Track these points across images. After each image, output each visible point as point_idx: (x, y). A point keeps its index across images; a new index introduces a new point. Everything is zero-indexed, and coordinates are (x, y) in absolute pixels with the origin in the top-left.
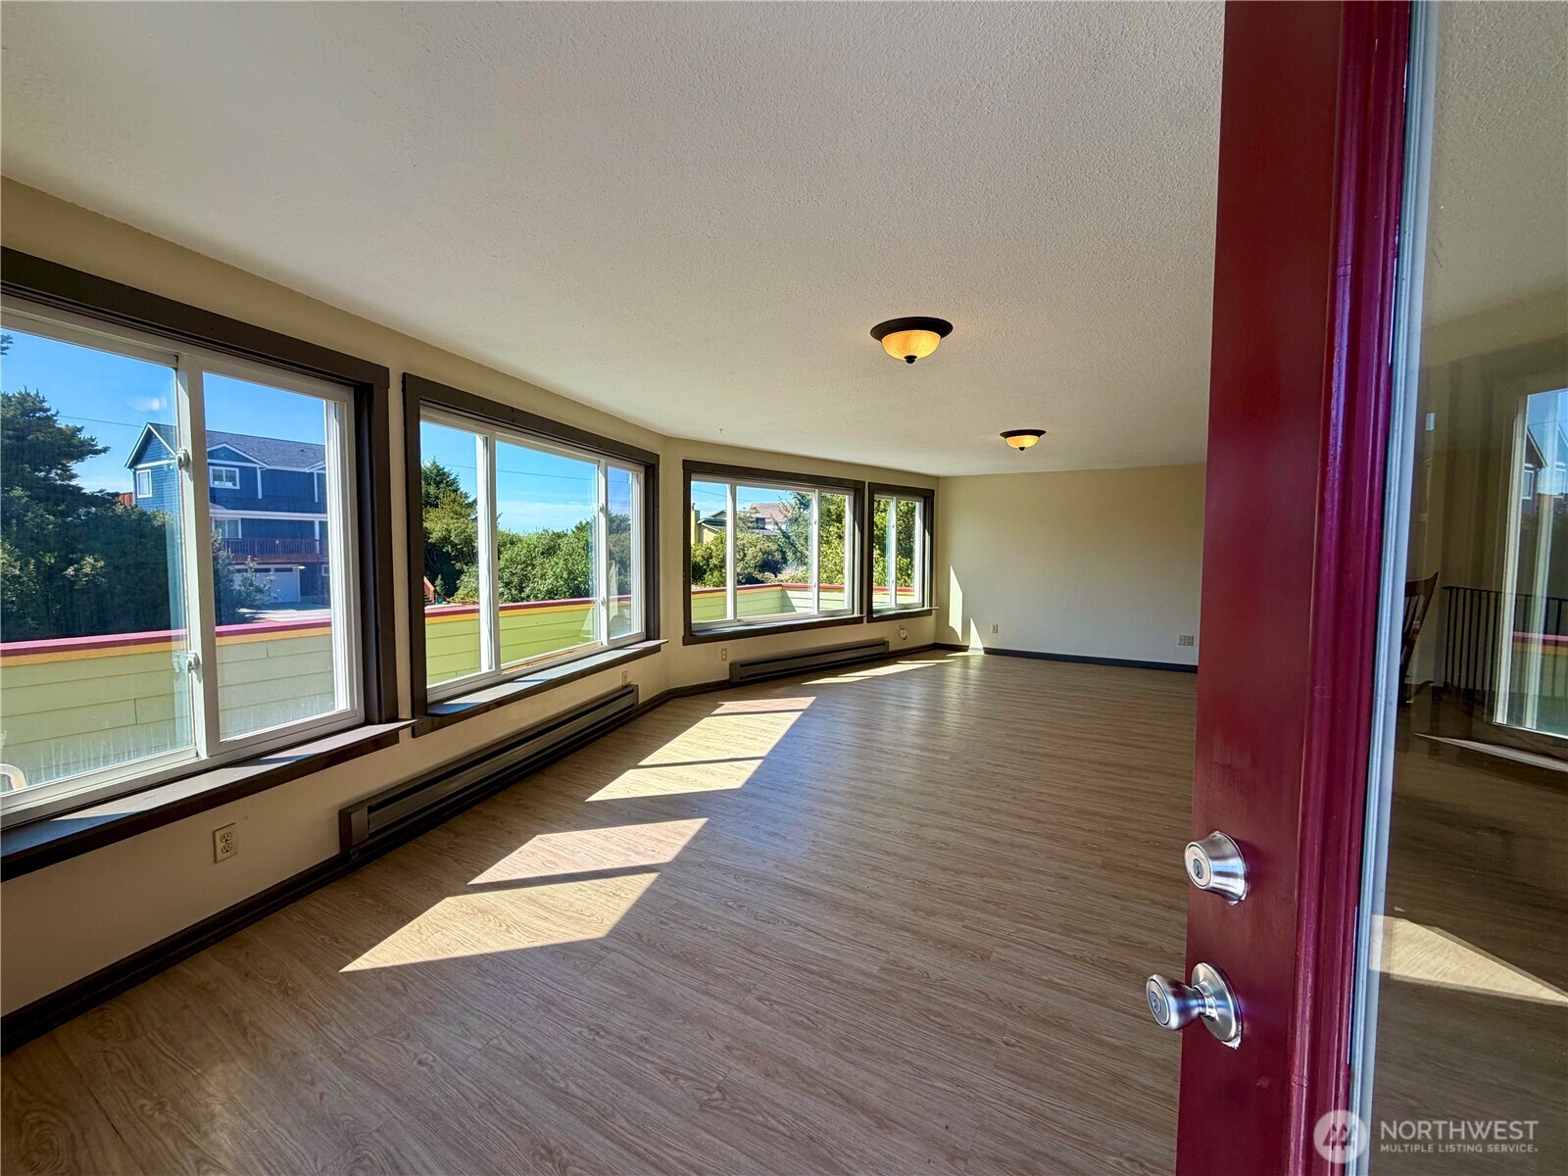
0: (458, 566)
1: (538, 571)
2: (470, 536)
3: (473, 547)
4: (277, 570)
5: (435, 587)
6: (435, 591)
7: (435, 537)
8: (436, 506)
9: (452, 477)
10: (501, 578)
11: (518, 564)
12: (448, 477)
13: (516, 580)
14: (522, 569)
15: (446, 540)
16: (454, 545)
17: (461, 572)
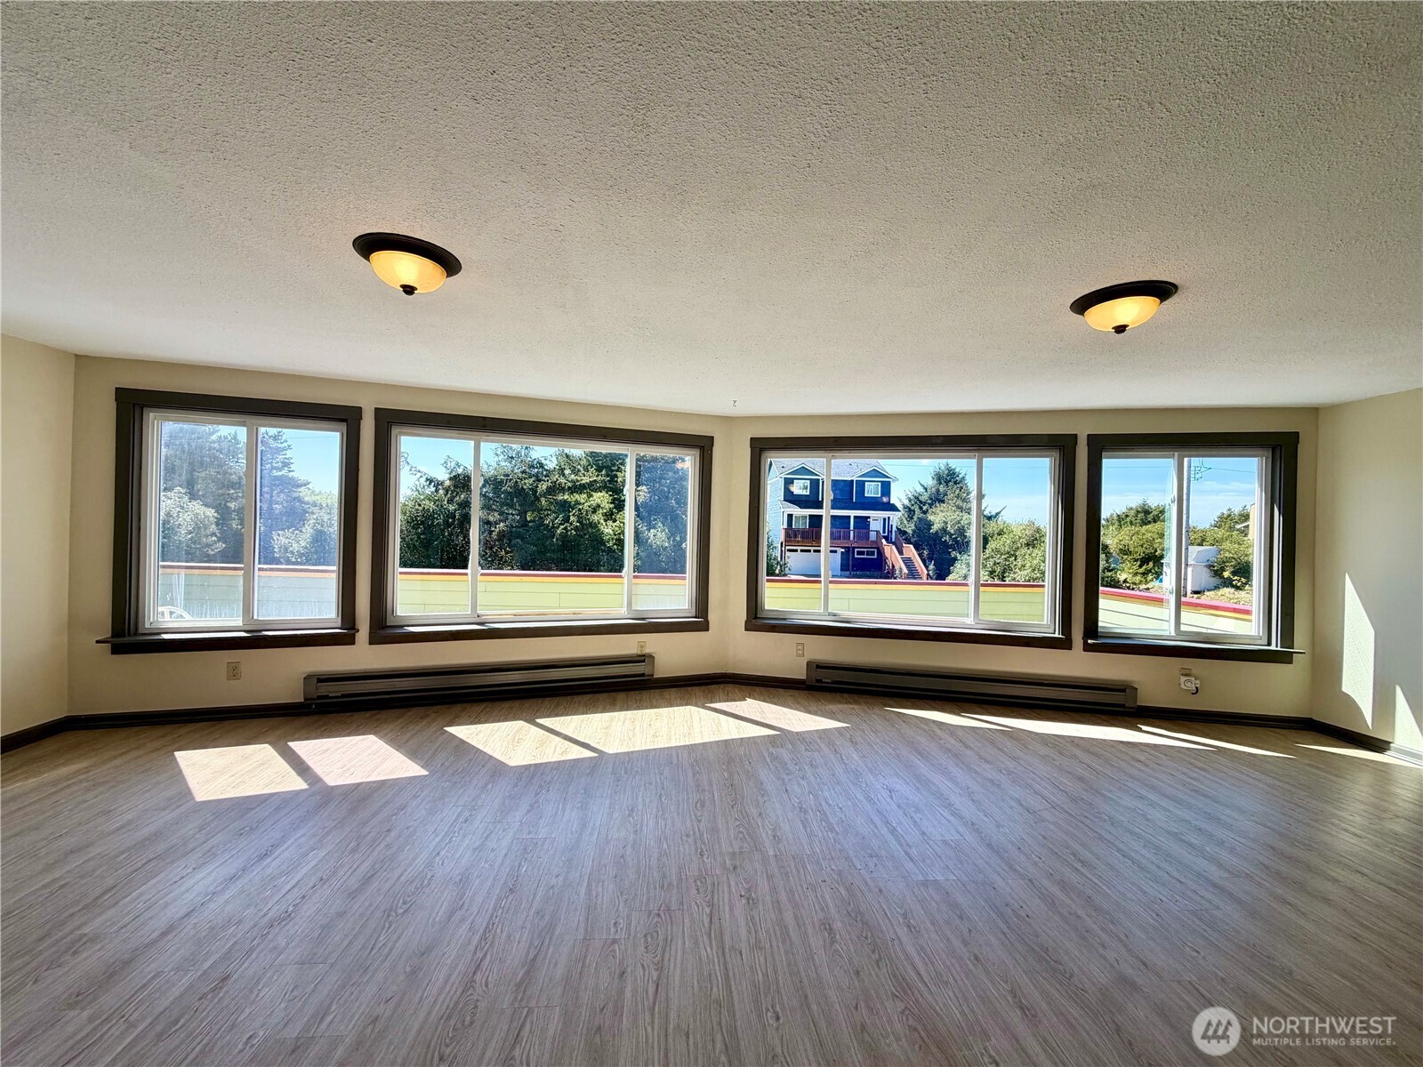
0: (953, 554)
1: (1020, 562)
2: (963, 527)
3: (965, 537)
4: (802, 551)
5: (928, 571)
6: (928, 575)
7: (935, 528)
8: (943, 502)
9: (961, 476)
10: (985, 566)
11: (1002, 554)
12: (958, 476)
13: (998, 569)
14: (1006, 560)
15: (944, 530)
16: (951, 535)
17: (955, 559)
